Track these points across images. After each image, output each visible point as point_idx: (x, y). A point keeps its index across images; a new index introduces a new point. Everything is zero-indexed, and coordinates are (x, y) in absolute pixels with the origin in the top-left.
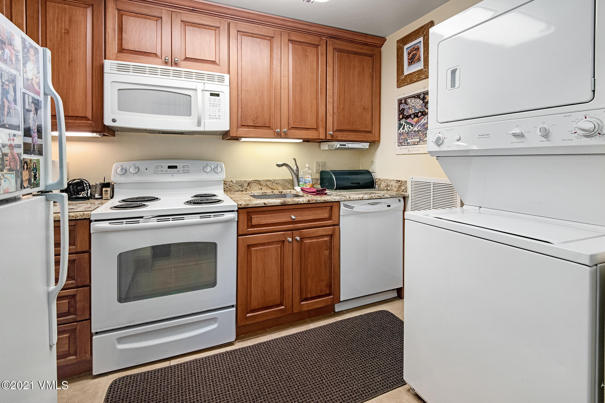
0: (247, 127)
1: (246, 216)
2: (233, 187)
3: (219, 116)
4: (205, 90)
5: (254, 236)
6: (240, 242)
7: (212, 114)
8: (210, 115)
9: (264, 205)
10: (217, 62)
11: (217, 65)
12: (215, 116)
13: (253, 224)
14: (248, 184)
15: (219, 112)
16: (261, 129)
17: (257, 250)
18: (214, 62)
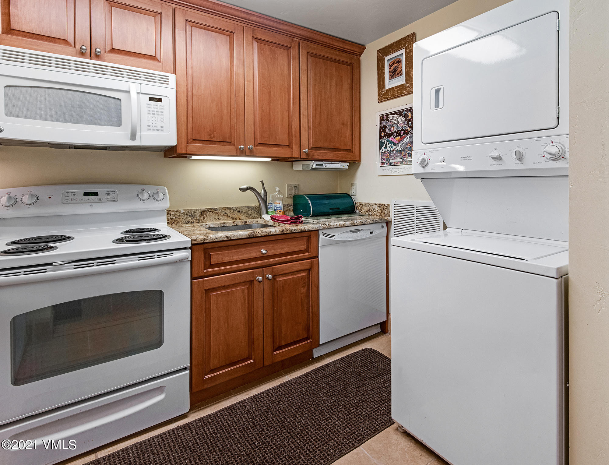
0: (201, 142)
1: (203, 253)
2: (180, 218)
3: (162, 127)
4: (141, 93)
5: (214, 278)
6: (195, 287)
7: (152, 125)
8: (149, 126)
9: (227, 239)
10: (158, 57)
11: (158, 61)
12: (156, 126)
13: (211, 263)
14: (201, 213)
15: (162, 121)
16: (219, 144)
17: (218, 295)
18: (154, 58)
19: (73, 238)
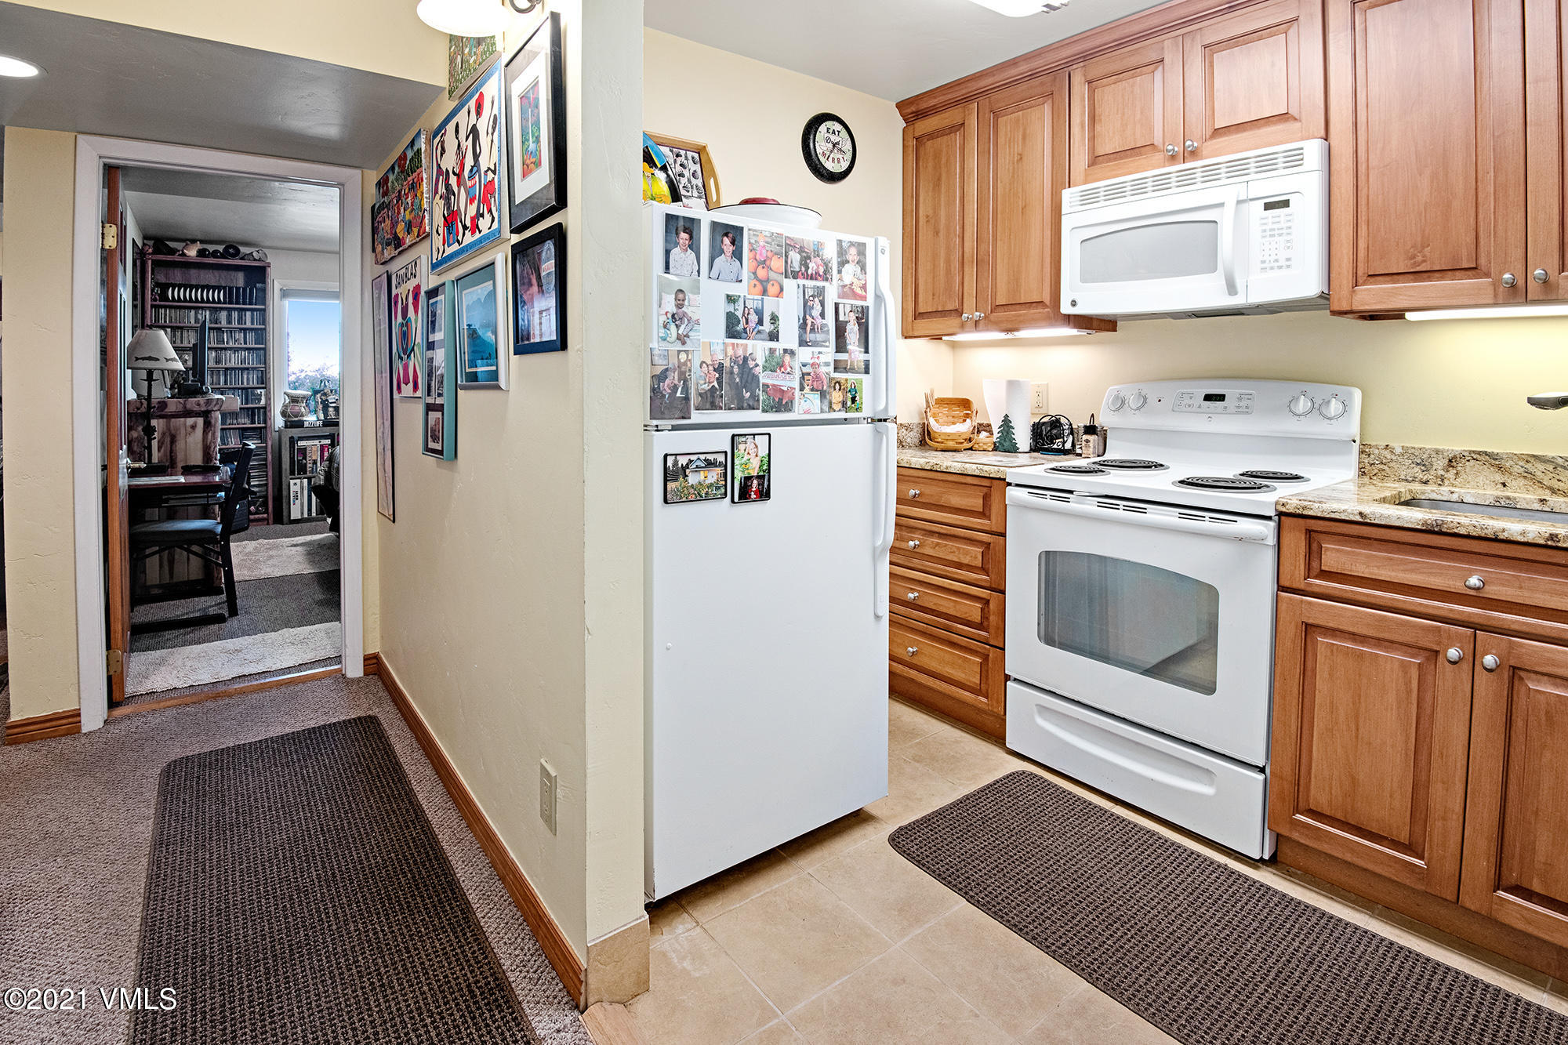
0: (1388, 278)
1: (1303, 538)
3: (1288, 260)
4: (1251, 200)
5: (1326, 605)
7: (1270, 258)
8: (1263, 262)
9: (1361, 520)
10: (1293, 112)
11: (1296, 119)
12: (1277, 261)
13: (1323, 568)
14: (1451, 460)
15: (1288, 248)
16: (1442, 279)
17: (1335, 647)
18: (1286, 116)
19: (1168, 468)
